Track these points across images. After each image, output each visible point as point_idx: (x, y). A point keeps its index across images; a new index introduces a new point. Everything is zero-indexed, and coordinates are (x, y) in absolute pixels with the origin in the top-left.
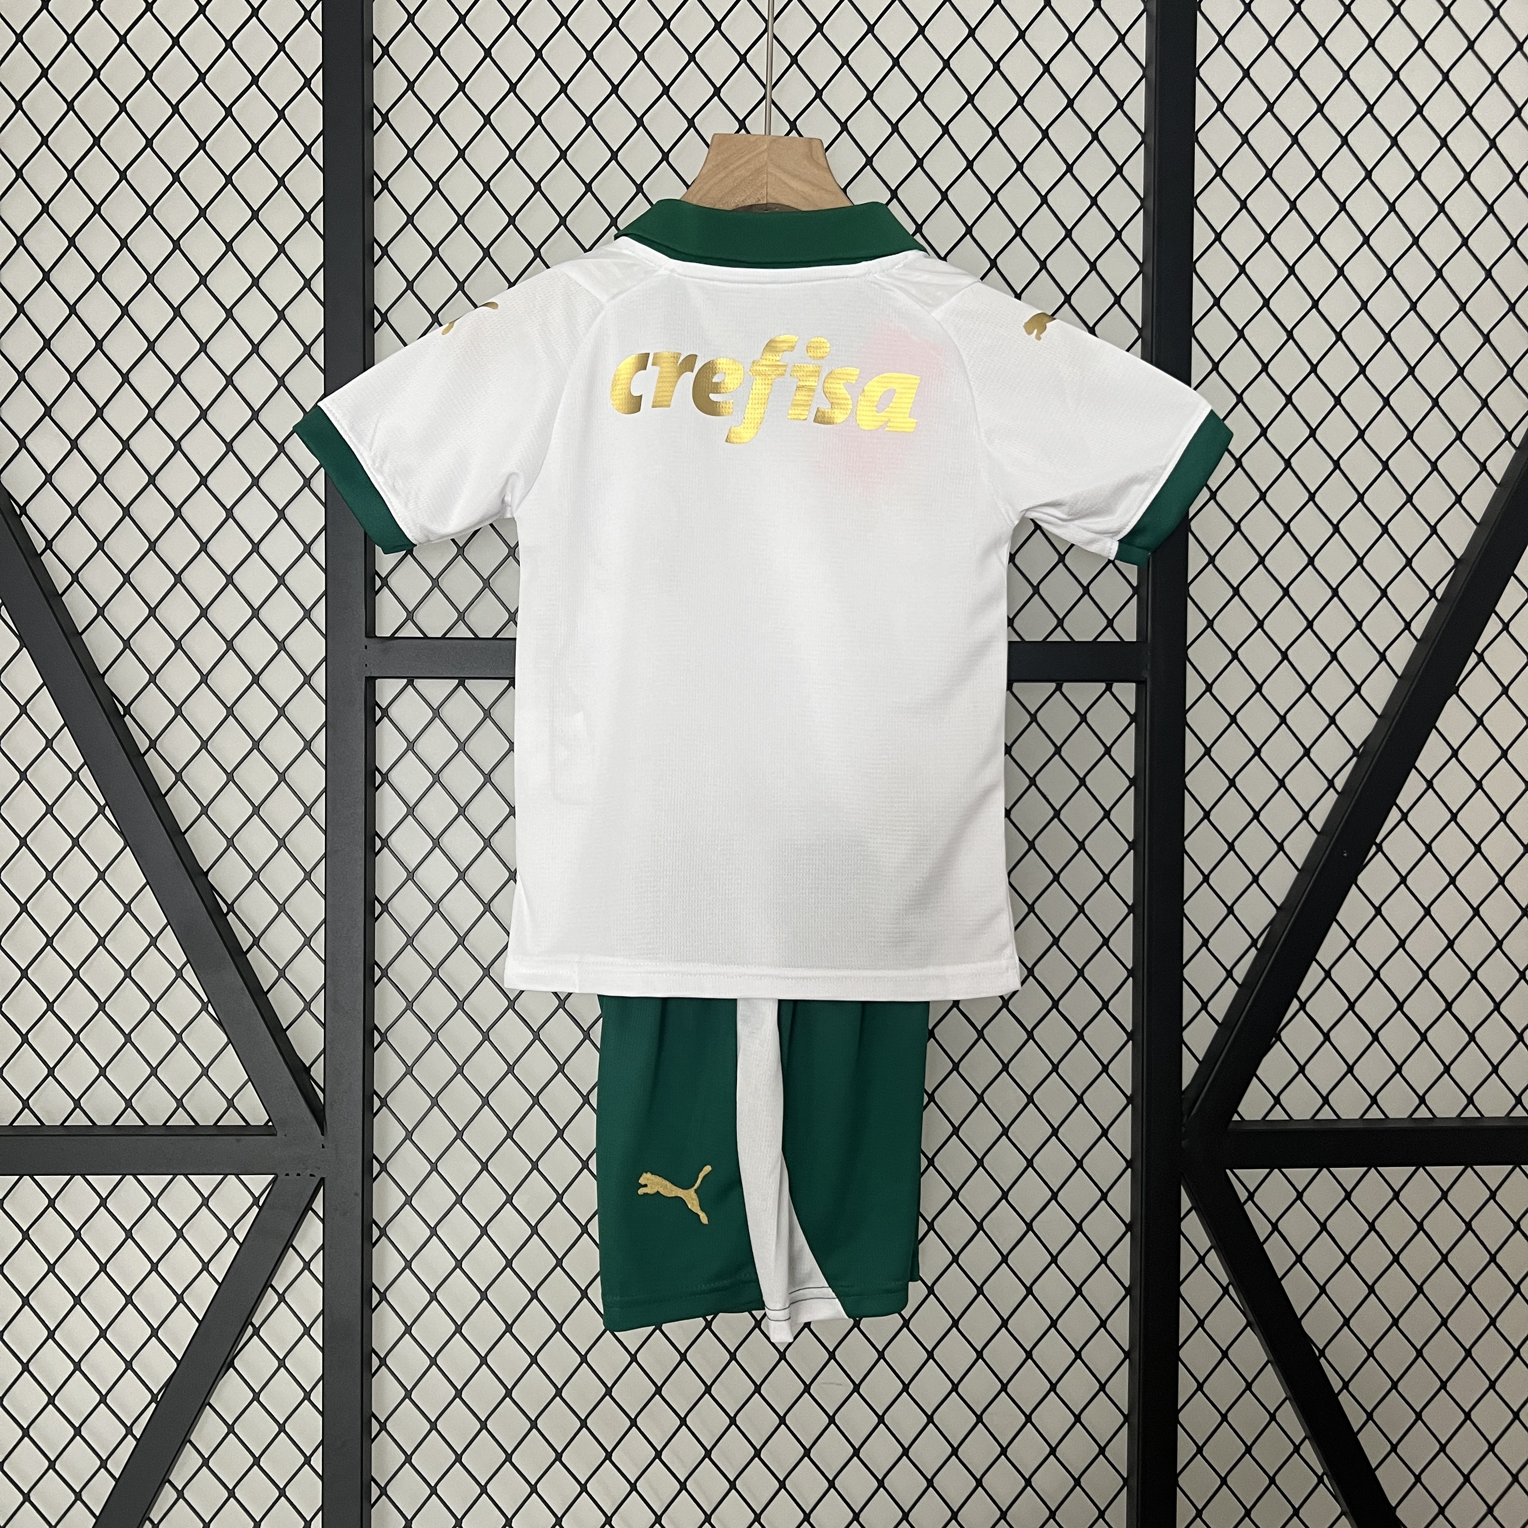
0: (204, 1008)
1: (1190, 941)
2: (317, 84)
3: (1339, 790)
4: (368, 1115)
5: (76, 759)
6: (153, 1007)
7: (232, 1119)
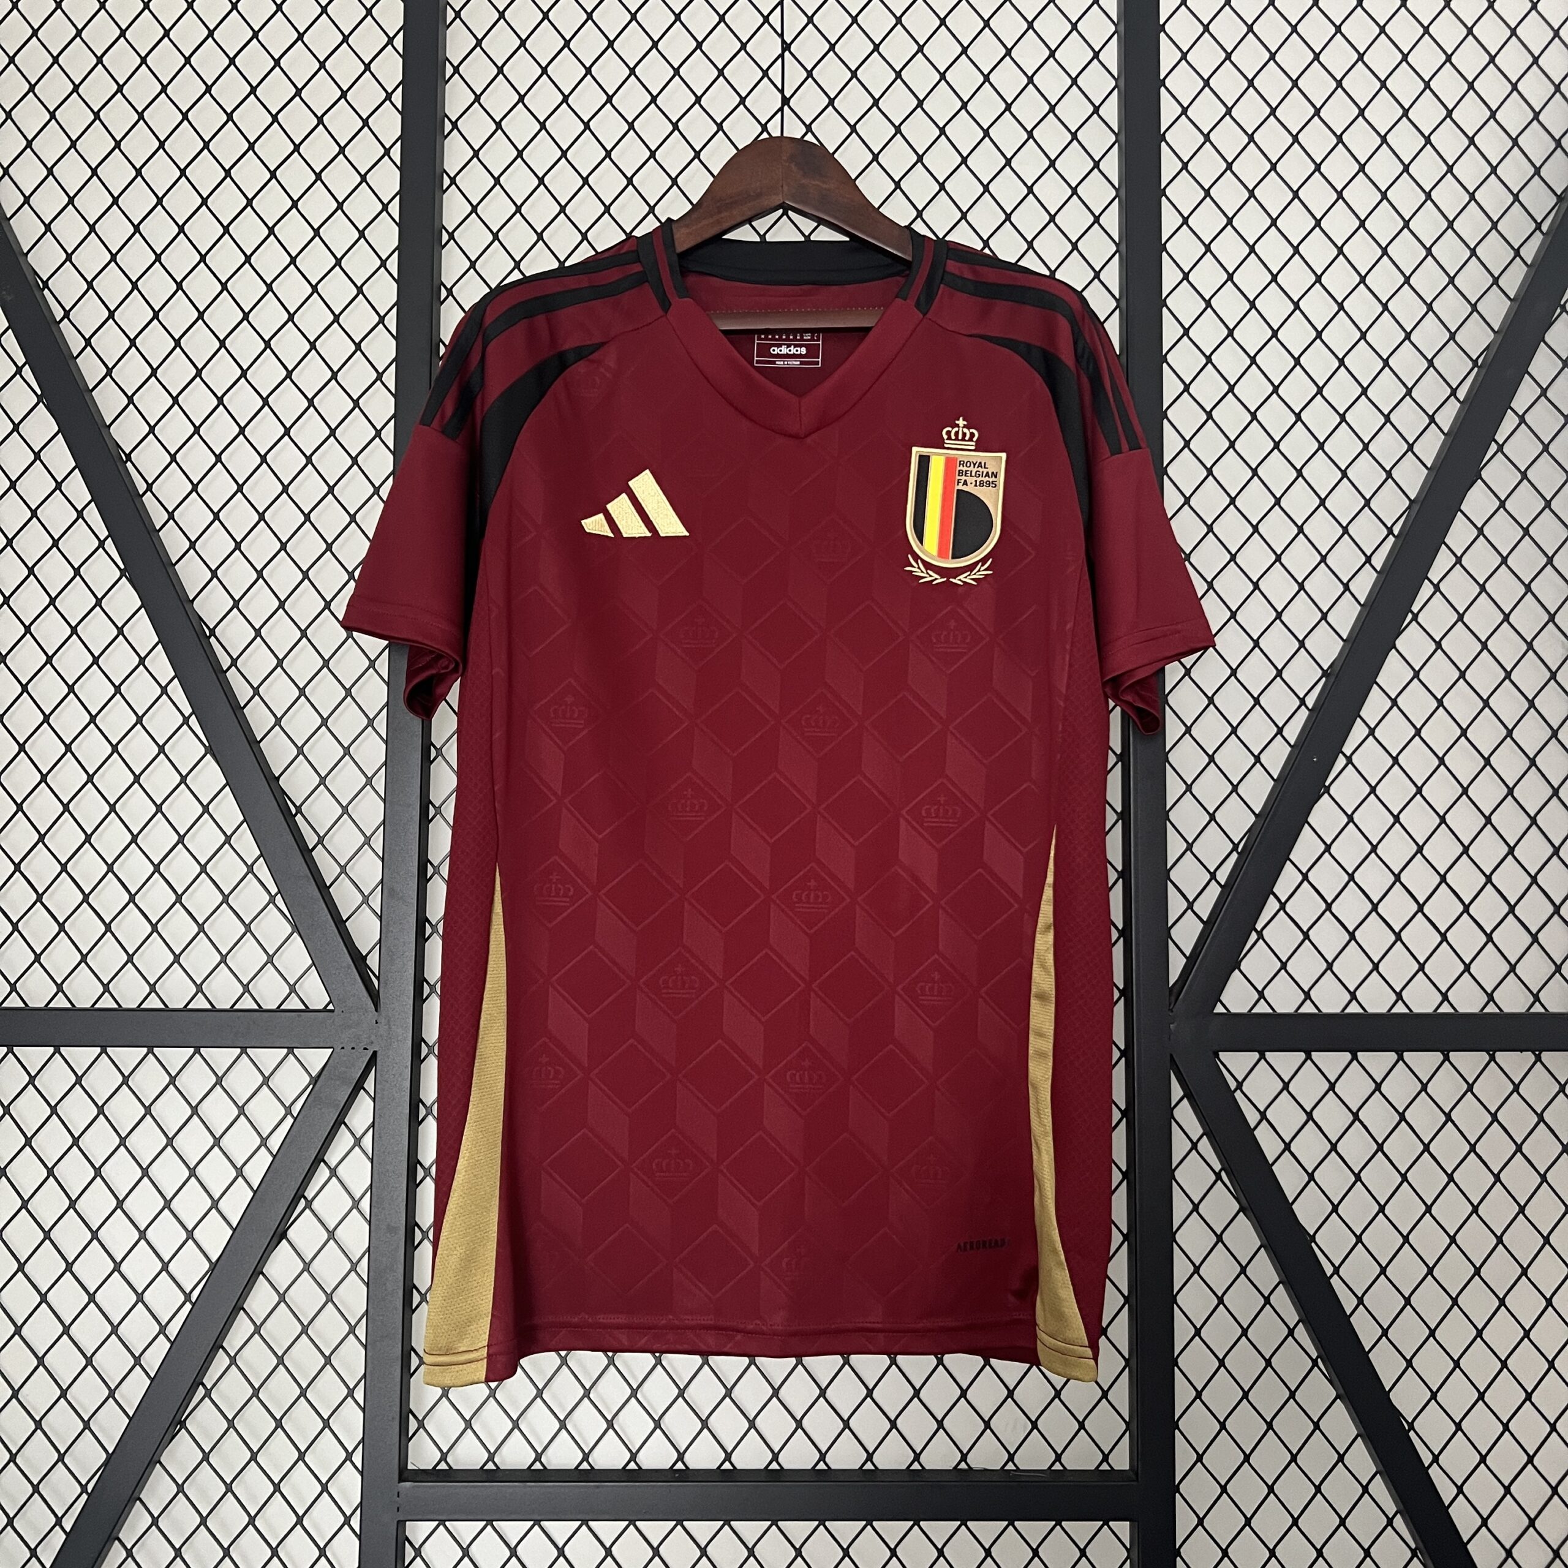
0: (272, 900)
1: (1175, 846)
2: (397, 98)
3: (1310, 707)
5: (166, 674)
6: (226, 899)
7: (294, 1004)
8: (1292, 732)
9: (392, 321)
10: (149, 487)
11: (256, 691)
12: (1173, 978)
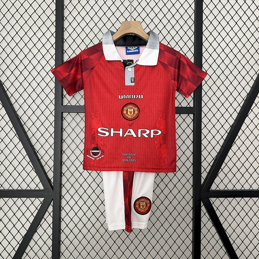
0: (33, 169)
1: (203, 159)
2: (55, 12)
3: (228, 133)
4: (61, 188)
5: (12, 126)
6: (24, 169)
7: (37, 188)
8: (225, 137)
9: (54, 57)
10: (8, 89)
11: (29, 129)
12: (202, 183)
